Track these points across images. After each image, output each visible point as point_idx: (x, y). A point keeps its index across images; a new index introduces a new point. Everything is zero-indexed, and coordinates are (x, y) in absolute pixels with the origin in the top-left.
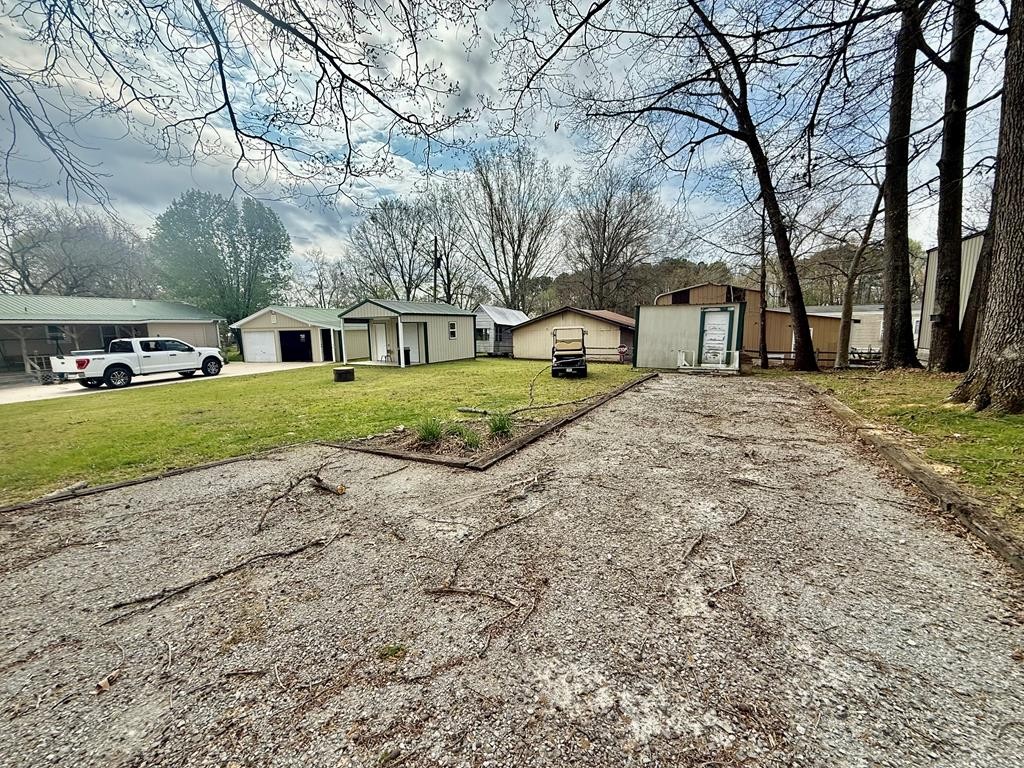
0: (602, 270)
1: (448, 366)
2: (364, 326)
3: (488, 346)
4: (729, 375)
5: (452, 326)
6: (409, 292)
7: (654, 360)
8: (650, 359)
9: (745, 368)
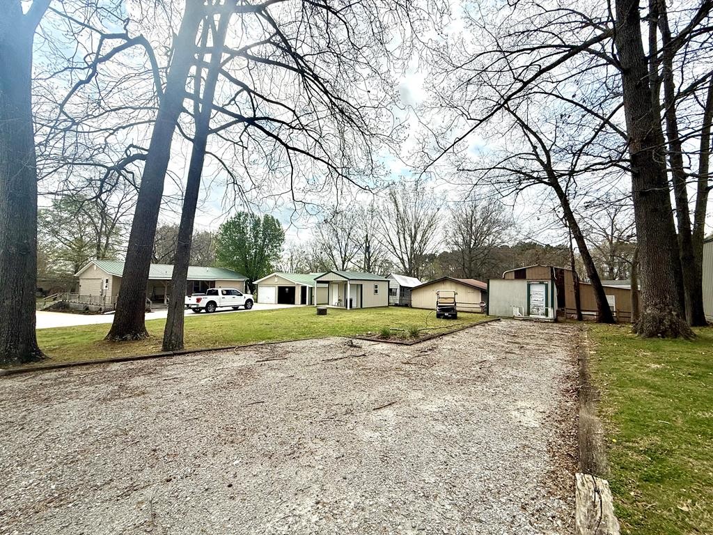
0: (470, 252)
1: (374, 310)
2: (327, 285)
3: (396, 299)
4: (545, 322)
5: (376, 287)
6: (344, 263)
7: (499, 312)
8: (497, 311)
9: (560, 319)
